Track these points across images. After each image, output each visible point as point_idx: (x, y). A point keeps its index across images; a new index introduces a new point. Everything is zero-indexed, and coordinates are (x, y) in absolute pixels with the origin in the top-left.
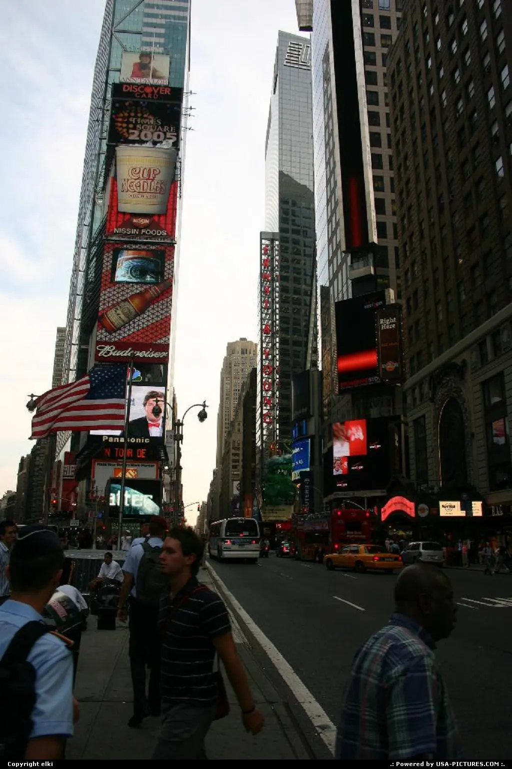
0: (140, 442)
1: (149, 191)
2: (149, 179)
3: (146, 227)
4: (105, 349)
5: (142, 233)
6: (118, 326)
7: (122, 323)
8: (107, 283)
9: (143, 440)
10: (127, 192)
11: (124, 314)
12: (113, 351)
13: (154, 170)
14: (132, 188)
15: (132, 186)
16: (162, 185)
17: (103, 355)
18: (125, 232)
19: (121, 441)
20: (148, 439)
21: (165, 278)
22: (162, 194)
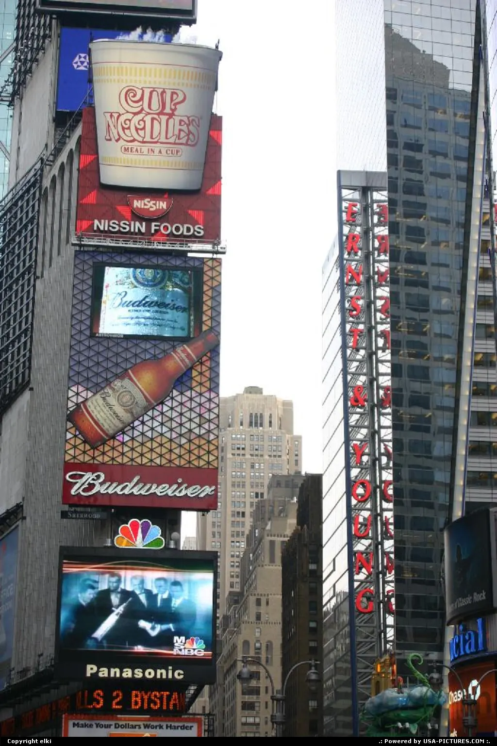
0: (164, 677)
1: (163, 139)
2: (161, 113)
3: (162, 217)
4: (84, 479)
5: (153, 231)
6: (111, 432)
7: (121, 426)
8: (83, 337)
9: (170, 673)
10: (117, 141)
11: (122, 405)
12: (101, 484)
13: (173, 93)
14: (127, 131)
15: (129, 128)
16: (191, 128)
17: (80, 491)
18: (117, 228)
19: (124, 675)
20: (182, 672)
21: (205, 328)
22: (193, 146)
